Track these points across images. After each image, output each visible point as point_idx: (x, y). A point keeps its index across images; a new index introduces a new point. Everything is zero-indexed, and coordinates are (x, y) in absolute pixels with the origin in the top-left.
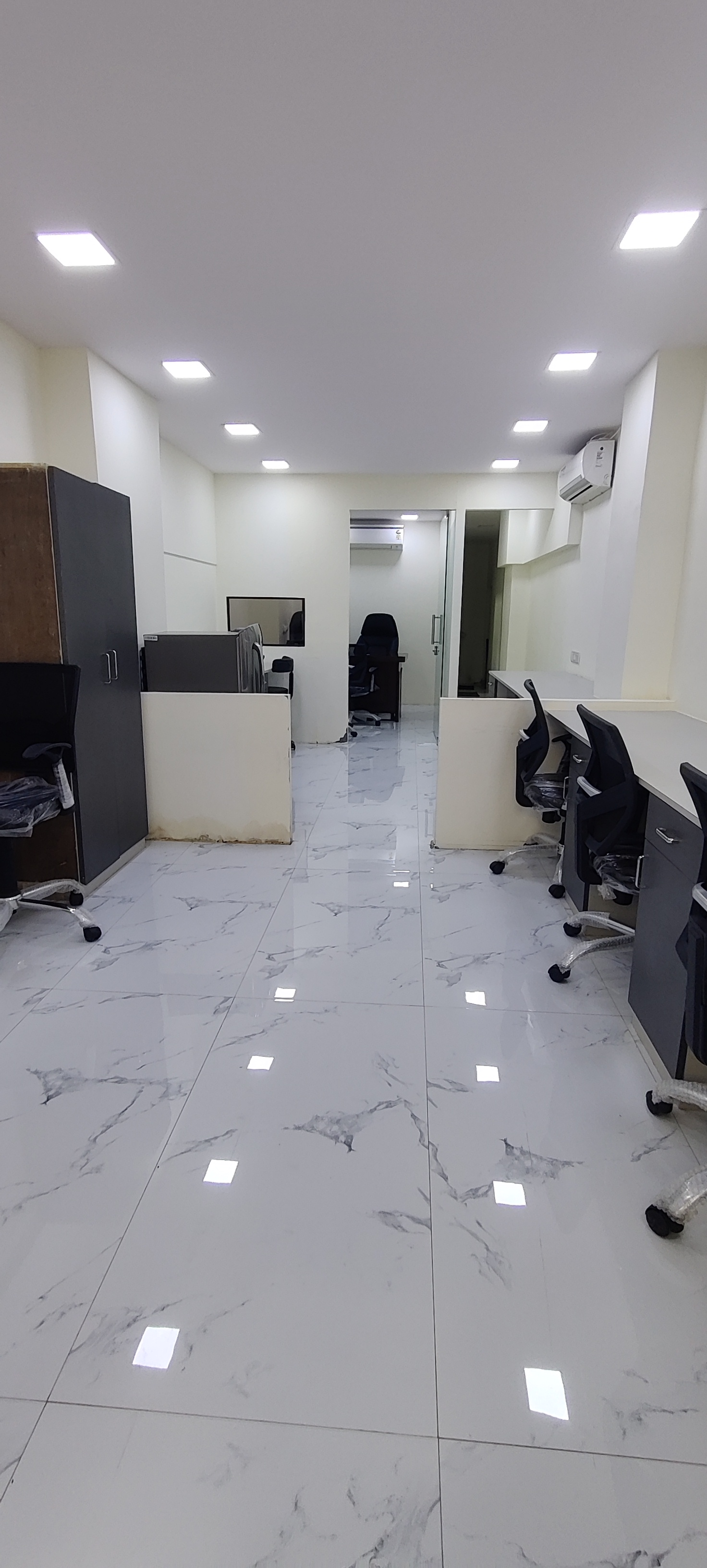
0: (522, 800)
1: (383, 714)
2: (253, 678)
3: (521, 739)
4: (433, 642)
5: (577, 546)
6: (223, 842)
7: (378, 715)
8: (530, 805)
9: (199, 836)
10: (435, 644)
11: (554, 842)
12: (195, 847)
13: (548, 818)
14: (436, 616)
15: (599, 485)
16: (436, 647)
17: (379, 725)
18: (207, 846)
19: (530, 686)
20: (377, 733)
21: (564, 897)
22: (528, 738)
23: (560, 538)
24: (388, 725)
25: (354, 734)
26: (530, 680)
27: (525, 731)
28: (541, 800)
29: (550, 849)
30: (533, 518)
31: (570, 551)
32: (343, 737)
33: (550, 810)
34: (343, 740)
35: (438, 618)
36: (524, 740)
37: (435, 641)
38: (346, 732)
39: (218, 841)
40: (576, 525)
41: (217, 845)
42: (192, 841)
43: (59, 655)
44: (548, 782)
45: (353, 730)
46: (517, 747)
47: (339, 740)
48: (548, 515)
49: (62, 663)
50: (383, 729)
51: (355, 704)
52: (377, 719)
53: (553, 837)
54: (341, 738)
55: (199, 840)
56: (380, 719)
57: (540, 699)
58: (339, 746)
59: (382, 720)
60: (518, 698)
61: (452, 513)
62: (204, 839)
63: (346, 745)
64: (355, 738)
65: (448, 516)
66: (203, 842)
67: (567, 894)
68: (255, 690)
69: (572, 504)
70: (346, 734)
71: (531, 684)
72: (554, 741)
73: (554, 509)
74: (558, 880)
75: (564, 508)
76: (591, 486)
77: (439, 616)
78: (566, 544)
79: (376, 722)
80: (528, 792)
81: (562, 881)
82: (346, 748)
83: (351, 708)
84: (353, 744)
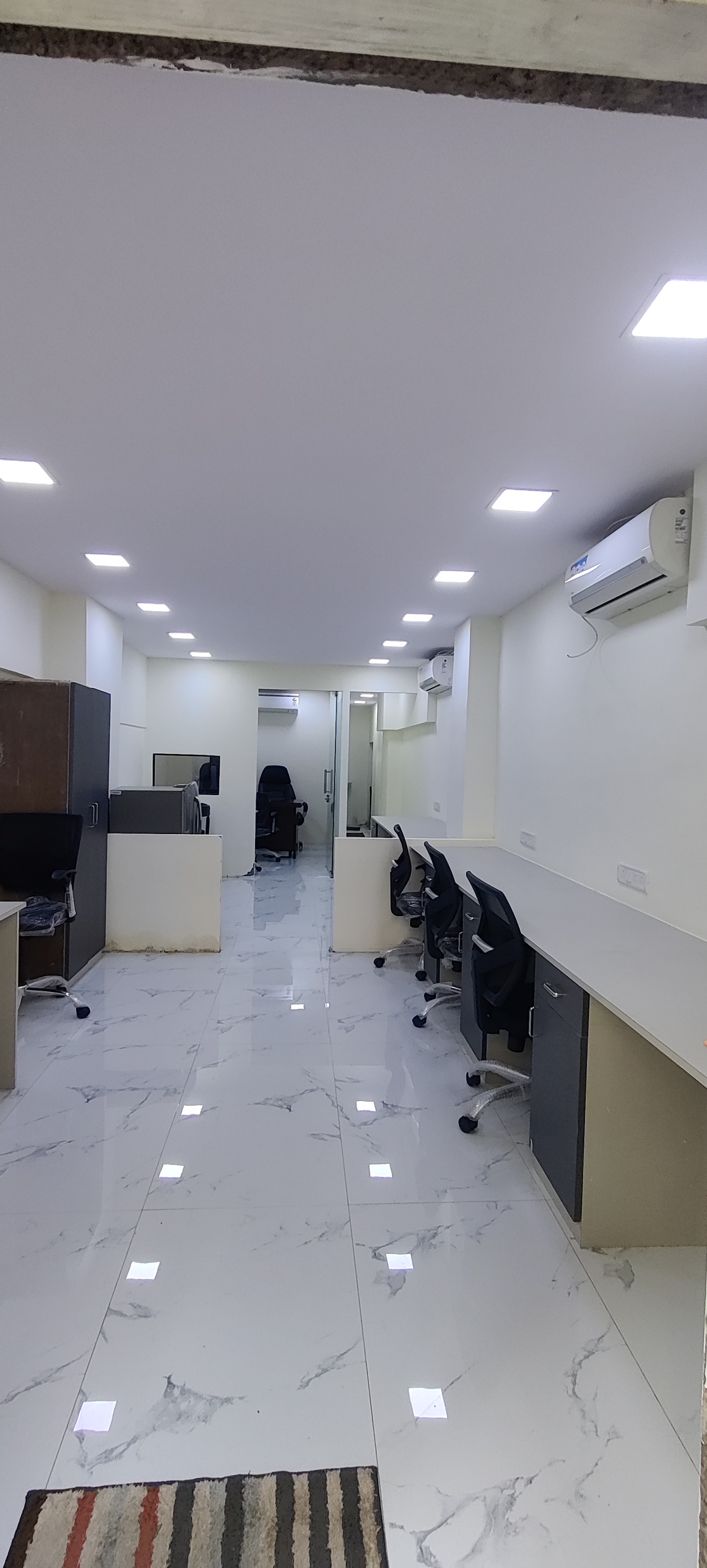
0: (396, 911)
1: (283, 852)
2: (193, 821)
3: (393, 867)
4: (325, 792)
5: (434, 723)
6: (165, 952)
7: (277, 853)
8: (401, 914)
9: (146, 947)
10: (327, 794)
11: (419, 942)
12: (142, 956)
13: (414, 923)
14: (327, 771)
15: (445, 685)
16: (328, 796)
17: (279, 861)
18: (153, 956)
19: (398, 829)
20: (277, 868)
21: (426, 980)
22: (397, 865)
23: (422, 717)
24: (287, 862)
25: (259, 869)
26: (398, 825)
27: (395, 861)
28: (409, 910)
29: (416, 947)
30: (403, 698)
31: (429, 726)
32: (250, 871)
33: (414, 916)
34: (249, 874)
35: (329, 772)
36: (395, 867)
37: (327, 791)
38: (252, 867)
39: (161, 952)
40: (432, 708)
41: (160, 954)
42: (139, 952)
43: (65, 807)
44: (413, 897)
45: (258, 865)
46: (391, 873)
47: (247, 874)
48: (413, 697)
49: (67, 812)
50: (283, 865)
51: (261, 843)
52: (277, 856)
53: (418, 940)
54: (248, 872)
55: (145, 951)
56: (280, 856)
57: (406, 839)
58: (246, 879)
59: (282, 857)
60: (391, 837)
61: (340, 694)
62: (149, 951)
63: (252, 878)
64: (259, 872)
65: (336, 695)
66: (148, 952)
67: (428, 977)
68: (194, 832)
69: (429, 693)
71: (399, 828)
72: (417, 868)
73: (417, 694)
74: (422, 967)
75: (424, 695)
76: (439, 685)
77: (330, 771)
78: (426, 721)
79: (277, 858)
80: (399, 905)
81: (424, 968)
82: (253, 880)
83: (258, 846)
84: (258, 877)
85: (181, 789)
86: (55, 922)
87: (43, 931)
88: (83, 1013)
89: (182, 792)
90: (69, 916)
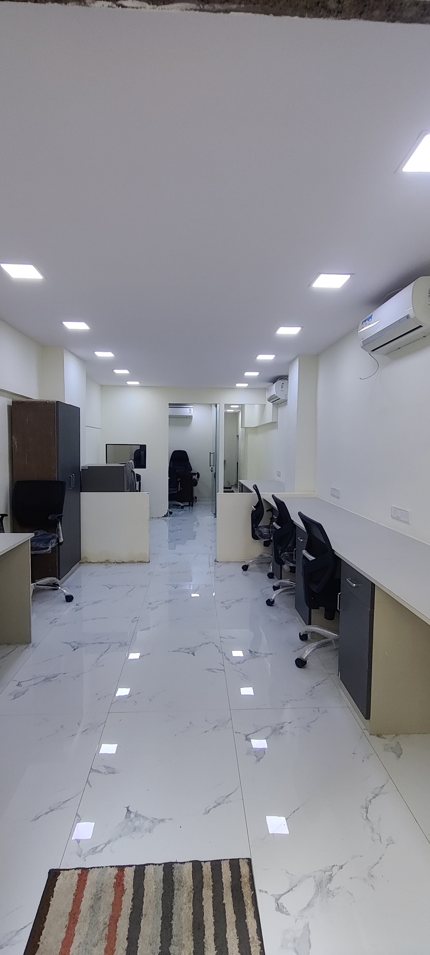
0: (255, 537)
1: (185, 503)
2: (131, 485)
3: (253, 510)
4: (210, 466)
5: (277, 422)
6: (117, 563)
7: (182, 503)
8: (258, 539)
9: (105, 560)
10: (211, 467)
11: (268, 556)
12: (103, 566)
13: (266, 544)
14: (211, 453)
15: (283, 399)
16: (212, 468)
17: (183, 508)
18: (109, 565)
19: (255, 487)
20: (182, 512)
21: (274, 578)
22: (255, 509)
23: (269, 419)
24: (188, 508)
25: (171, 513)
26: (256, 485)
27: (254, 506)
28: (263, 537)
29: (268, 559)
30: (257, 407)
31: (273, 425)
32: (166, 514)
33: (266, 540)
34: (165, 516)
35: (212, 453)
36: (254, 510)
37: (211, 465)
39: (114, 563)
40: (275, 414)
41: (114, 564)
42: (101, 563)
43: (56, 476)
44: (265, 528)
45: (170, 511)
46: (251, 514)
47: (164, 516)
48: (263, 406)
49: (56, 480)
50: (185, 510)
51: (172, 497)
52: (182, 505)
53: (268, 554)
54: (165, 515)
55: (105, 562)
56: (184, 505)
57: (260, 493)
58: (163, 519)
59: (184, 506)
60: (251, 492)
61: (218, 405)
62: (107, 562)
63: (167, 518)
64: (171, 515)
65: (216, 406)
66: (106, 563)
67: (275, 576)
68: (132, 491)
69: (273, 404)
70: (167, 513)
71: (256, 486)
72: (267, 511)
73: (265, 405)
74: (271, 571)
75: (270, 405)
76: (279, 399)
77: (213, 453)
78: (271, 421)
79: (182, 506)
80: (257, 533)
81: (272, 571)
82: (167, 520)
83: (170, 499)
84: (170, 518)
85: (124, 465)
86: (51, 546)
87: (45, 551)
88: (69, 599)
89: (124, 466)
90: (59, 541)
